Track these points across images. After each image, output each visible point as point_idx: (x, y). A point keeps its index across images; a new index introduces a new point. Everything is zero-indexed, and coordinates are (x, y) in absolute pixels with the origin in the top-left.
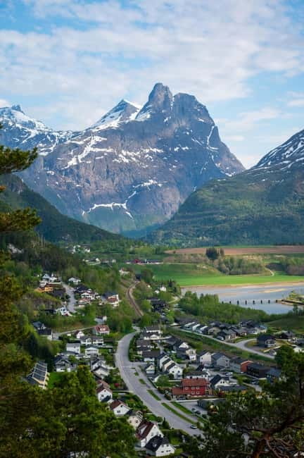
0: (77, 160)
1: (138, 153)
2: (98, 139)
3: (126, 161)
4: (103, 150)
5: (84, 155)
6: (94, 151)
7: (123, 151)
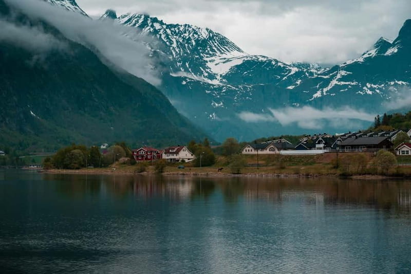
0: (322, 93)
1: (383, 85)
2: (343, 73)
3: (370, 92)
4: (347, 83)
5: (329, 87)
6: (339, 84)
7: (368, 84)
